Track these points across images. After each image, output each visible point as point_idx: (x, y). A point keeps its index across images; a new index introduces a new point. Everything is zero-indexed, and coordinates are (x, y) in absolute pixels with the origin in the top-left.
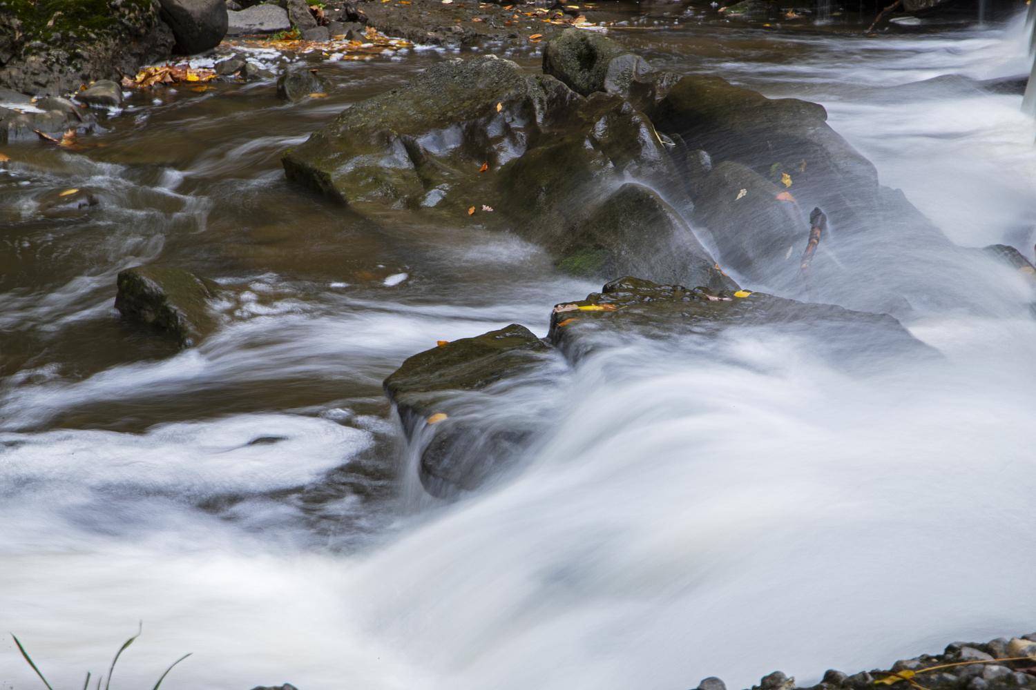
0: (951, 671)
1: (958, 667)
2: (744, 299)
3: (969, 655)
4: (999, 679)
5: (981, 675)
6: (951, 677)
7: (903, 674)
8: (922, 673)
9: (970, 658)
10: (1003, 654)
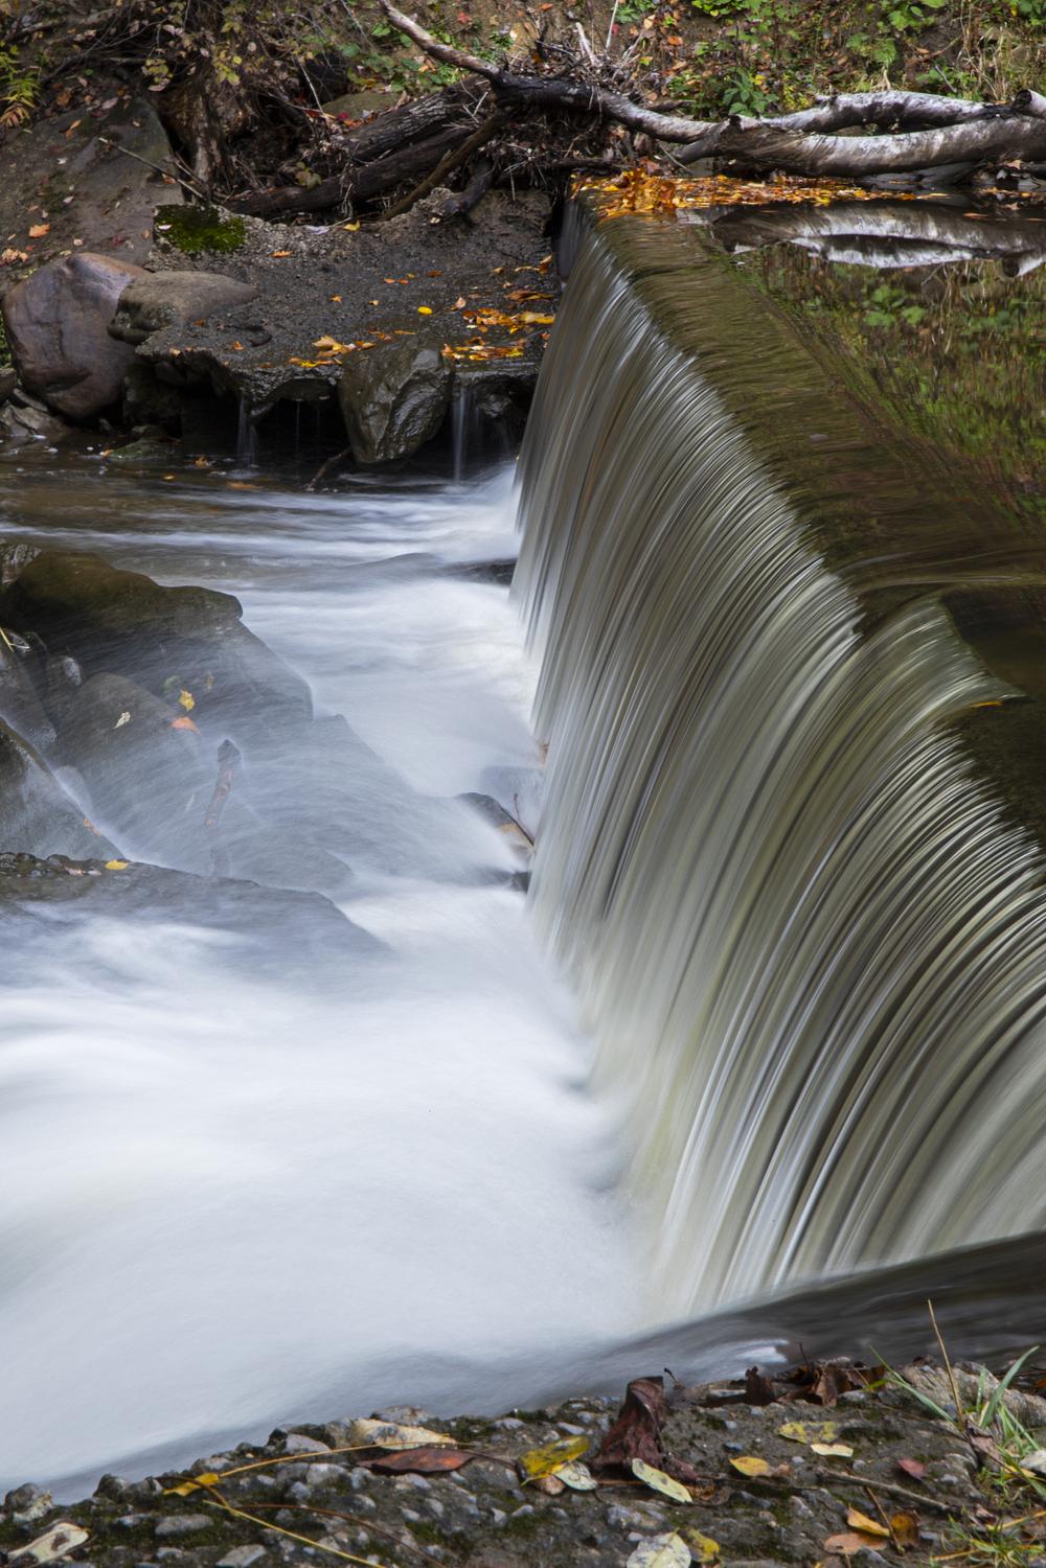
0: (270, 1471)
1: (279, 1465)
2: (118, 872)
3: (296, 1446)
4: (328, 1482)
5: (304, 1480)
6: (267, 1480)
7: (204, 1479)
8: (230, 1477)
9: (297, 1451)
10: (343, 1442)
